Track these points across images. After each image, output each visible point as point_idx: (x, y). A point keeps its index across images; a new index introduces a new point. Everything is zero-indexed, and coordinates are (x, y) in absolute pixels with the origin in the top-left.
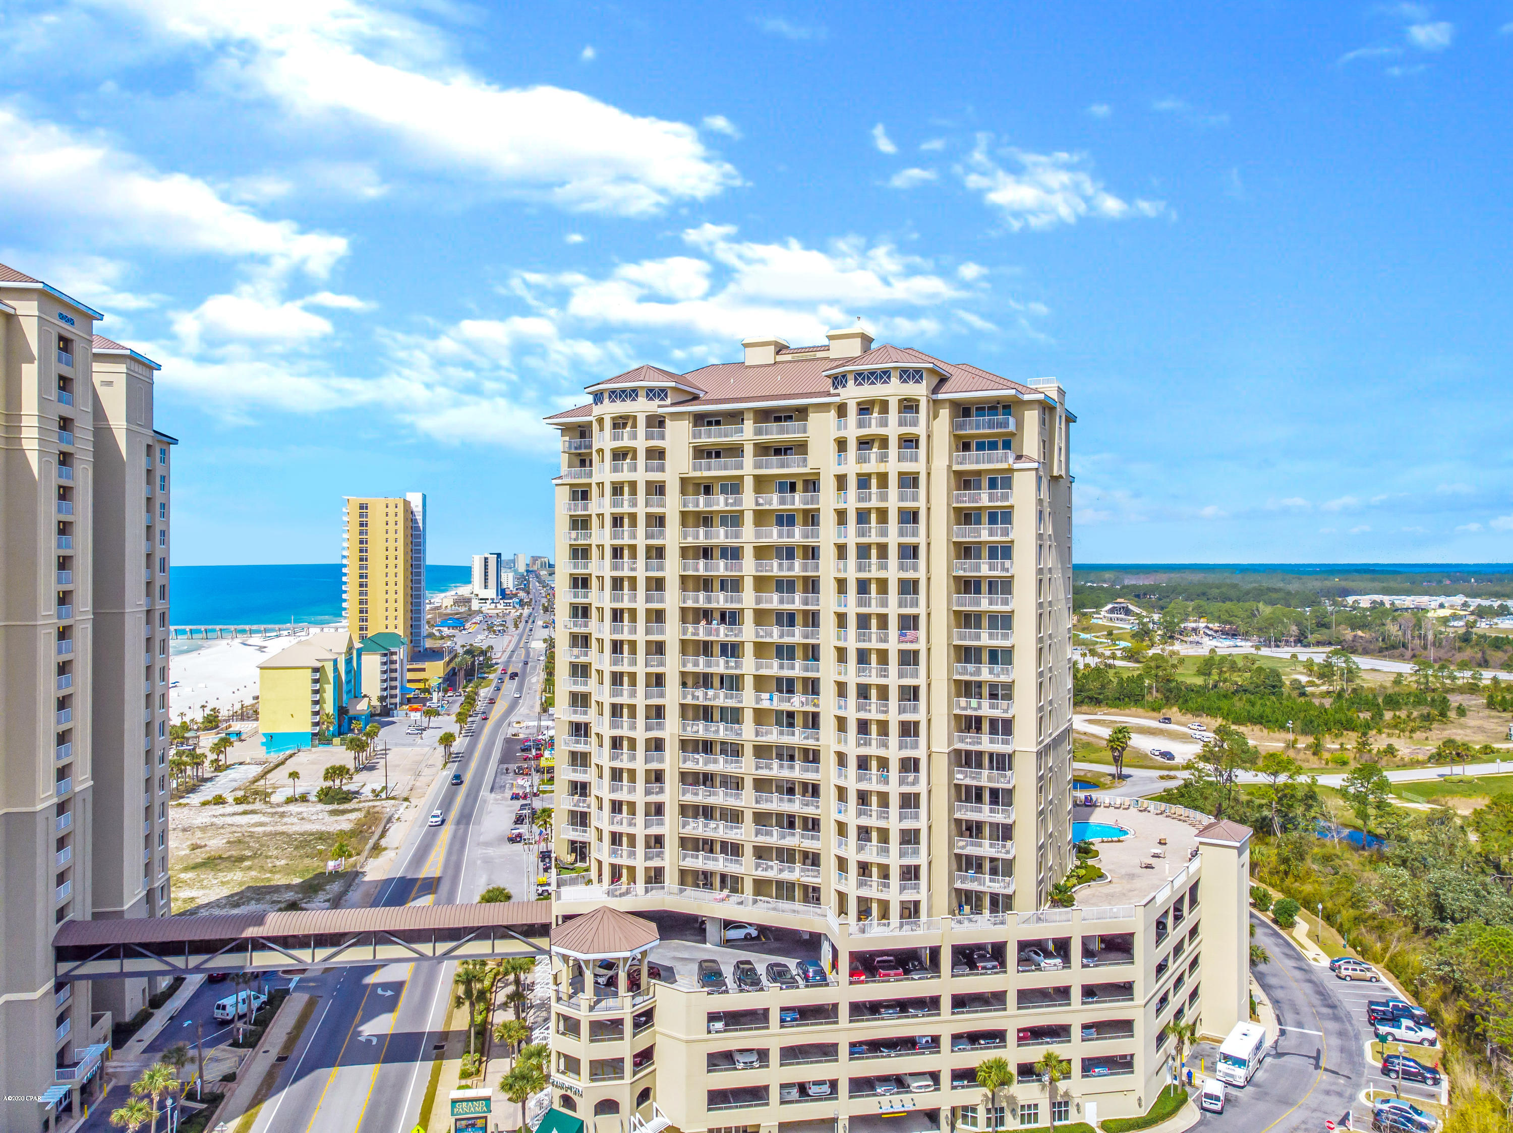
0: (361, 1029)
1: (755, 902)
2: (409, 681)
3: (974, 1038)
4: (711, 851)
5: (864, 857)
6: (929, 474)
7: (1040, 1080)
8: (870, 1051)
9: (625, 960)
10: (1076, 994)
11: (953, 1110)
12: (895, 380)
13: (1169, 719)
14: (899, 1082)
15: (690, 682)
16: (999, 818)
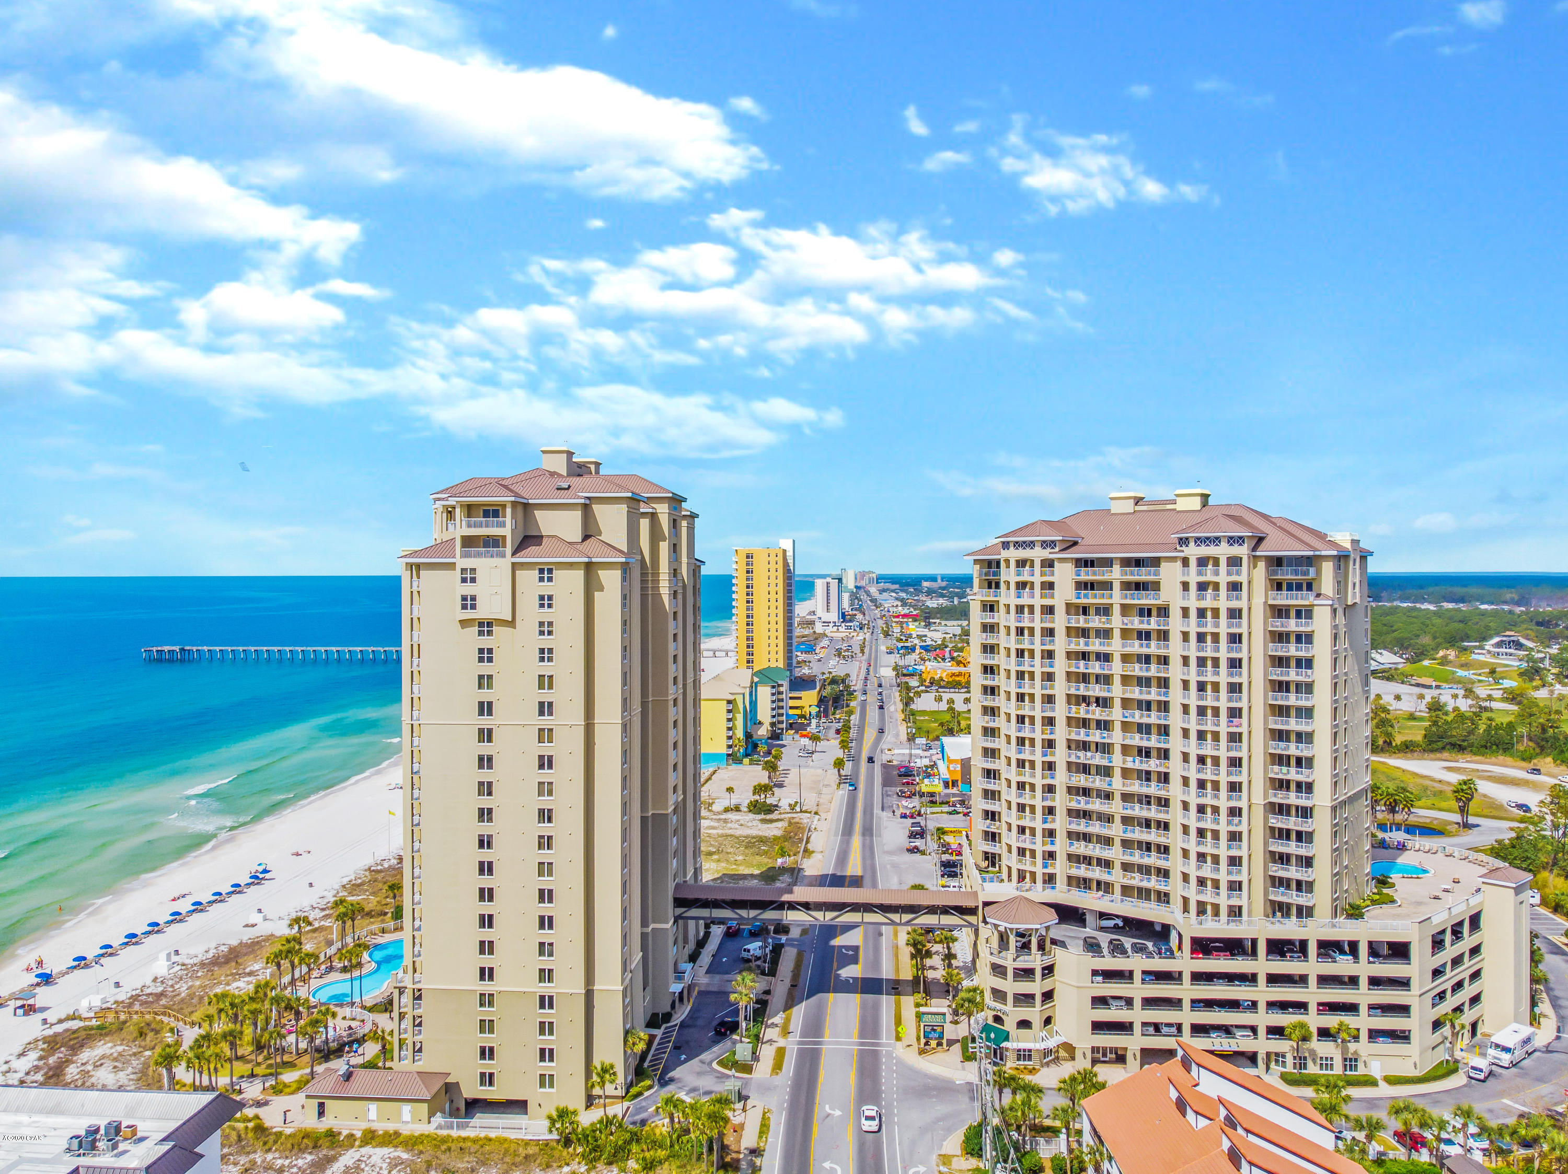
0: (839, 972)
1: (1122, 901)
2: (791, 708)
3: (1283, 1006)
4: (1090, 864)
5: (1201, 874)
6: (1250, 609)
7: (1336, 1041)
8: (1204, 1007)
9: (1037, 930)
10: (1363, 982)
11: (1268, 1054)
12: (1224, 544)
13: (1538, 770)
14: (1227, 1030)
15: (1073, 746)
16: (1303, 852)
